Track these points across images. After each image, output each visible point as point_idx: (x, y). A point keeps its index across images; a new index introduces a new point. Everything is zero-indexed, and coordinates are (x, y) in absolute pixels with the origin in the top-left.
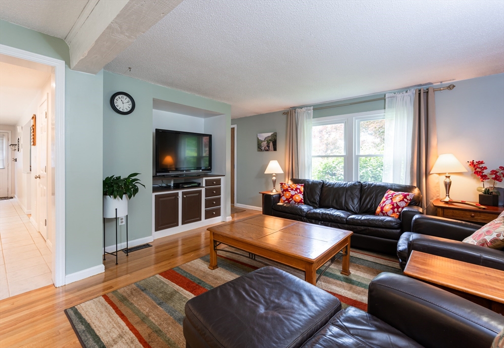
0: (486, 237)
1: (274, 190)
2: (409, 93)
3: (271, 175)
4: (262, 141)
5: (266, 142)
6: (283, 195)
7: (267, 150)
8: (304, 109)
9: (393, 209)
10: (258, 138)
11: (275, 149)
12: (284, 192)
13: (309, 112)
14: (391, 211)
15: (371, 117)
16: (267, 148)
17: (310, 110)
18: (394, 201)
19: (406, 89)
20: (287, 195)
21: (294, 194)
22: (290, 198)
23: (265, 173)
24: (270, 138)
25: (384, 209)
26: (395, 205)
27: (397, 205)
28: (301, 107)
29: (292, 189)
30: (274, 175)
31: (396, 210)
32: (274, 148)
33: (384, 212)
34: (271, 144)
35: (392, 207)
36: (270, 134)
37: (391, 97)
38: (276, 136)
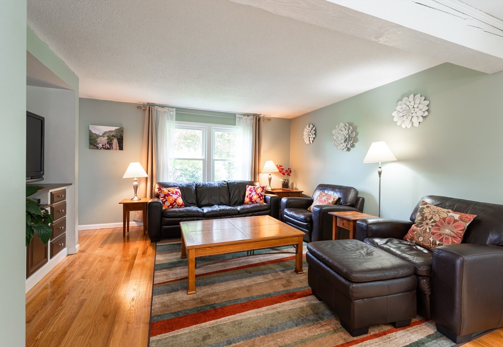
0: (329, 201)
1: (136, 197)
2: (250, 118)
3: (131, 180)
4: (98, 136)
5: (106, 138)
6: (166, 201)
7: (108, 149)
8: (166, 109)
9: (259, 197)
10: (90, 131)
11: (121, 148)
12: (166, 197)
13: (172, 113)
14: (259, 199)
15: (221, 129)
16: (108, 146)
17: (172, 111)
18: (258, 192)
19: (248, 115)
20: (171, 199)
21: (176, 198)
22: (174, 203)
23: (124, 177)
24: (114, 134)
25: (253, 198)
26: (260, 195)
27: (261, 195)
28: (163, 106)
29: (173, 193)
30: (135, 179)
31: (261, 198)
32: (119, 146)
33: (253, 201)
34: (115, 142)
35: (258, 196)
36: (113, 129)
37: (240, 118)
38: (123, 132)
